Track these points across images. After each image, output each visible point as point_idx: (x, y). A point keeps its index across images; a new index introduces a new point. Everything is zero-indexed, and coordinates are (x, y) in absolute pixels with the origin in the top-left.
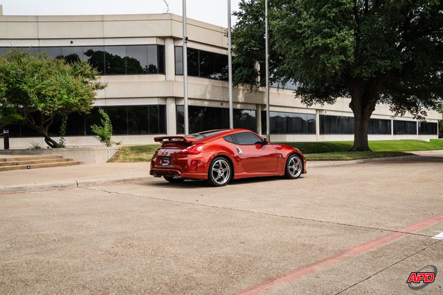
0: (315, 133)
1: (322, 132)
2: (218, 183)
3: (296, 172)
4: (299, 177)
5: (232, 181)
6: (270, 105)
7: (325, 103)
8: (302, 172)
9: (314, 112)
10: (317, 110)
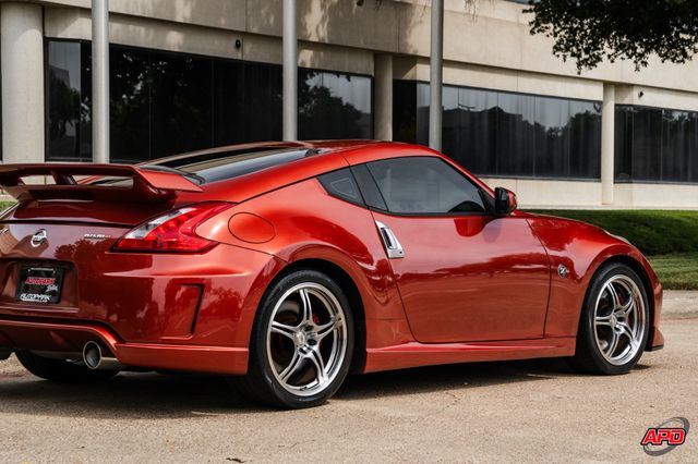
0: (596, 174)
1: (625, 172)
2: (294, 390)
3: (625, 341)
4: (634, 365)
5: (356, 383)
6: (444, 63)
7: (653, 57)
8: (650, 344)
9: (596, 93)
10: (607, 85)
